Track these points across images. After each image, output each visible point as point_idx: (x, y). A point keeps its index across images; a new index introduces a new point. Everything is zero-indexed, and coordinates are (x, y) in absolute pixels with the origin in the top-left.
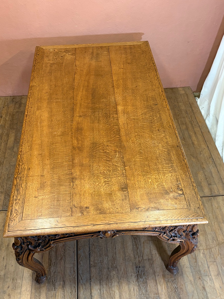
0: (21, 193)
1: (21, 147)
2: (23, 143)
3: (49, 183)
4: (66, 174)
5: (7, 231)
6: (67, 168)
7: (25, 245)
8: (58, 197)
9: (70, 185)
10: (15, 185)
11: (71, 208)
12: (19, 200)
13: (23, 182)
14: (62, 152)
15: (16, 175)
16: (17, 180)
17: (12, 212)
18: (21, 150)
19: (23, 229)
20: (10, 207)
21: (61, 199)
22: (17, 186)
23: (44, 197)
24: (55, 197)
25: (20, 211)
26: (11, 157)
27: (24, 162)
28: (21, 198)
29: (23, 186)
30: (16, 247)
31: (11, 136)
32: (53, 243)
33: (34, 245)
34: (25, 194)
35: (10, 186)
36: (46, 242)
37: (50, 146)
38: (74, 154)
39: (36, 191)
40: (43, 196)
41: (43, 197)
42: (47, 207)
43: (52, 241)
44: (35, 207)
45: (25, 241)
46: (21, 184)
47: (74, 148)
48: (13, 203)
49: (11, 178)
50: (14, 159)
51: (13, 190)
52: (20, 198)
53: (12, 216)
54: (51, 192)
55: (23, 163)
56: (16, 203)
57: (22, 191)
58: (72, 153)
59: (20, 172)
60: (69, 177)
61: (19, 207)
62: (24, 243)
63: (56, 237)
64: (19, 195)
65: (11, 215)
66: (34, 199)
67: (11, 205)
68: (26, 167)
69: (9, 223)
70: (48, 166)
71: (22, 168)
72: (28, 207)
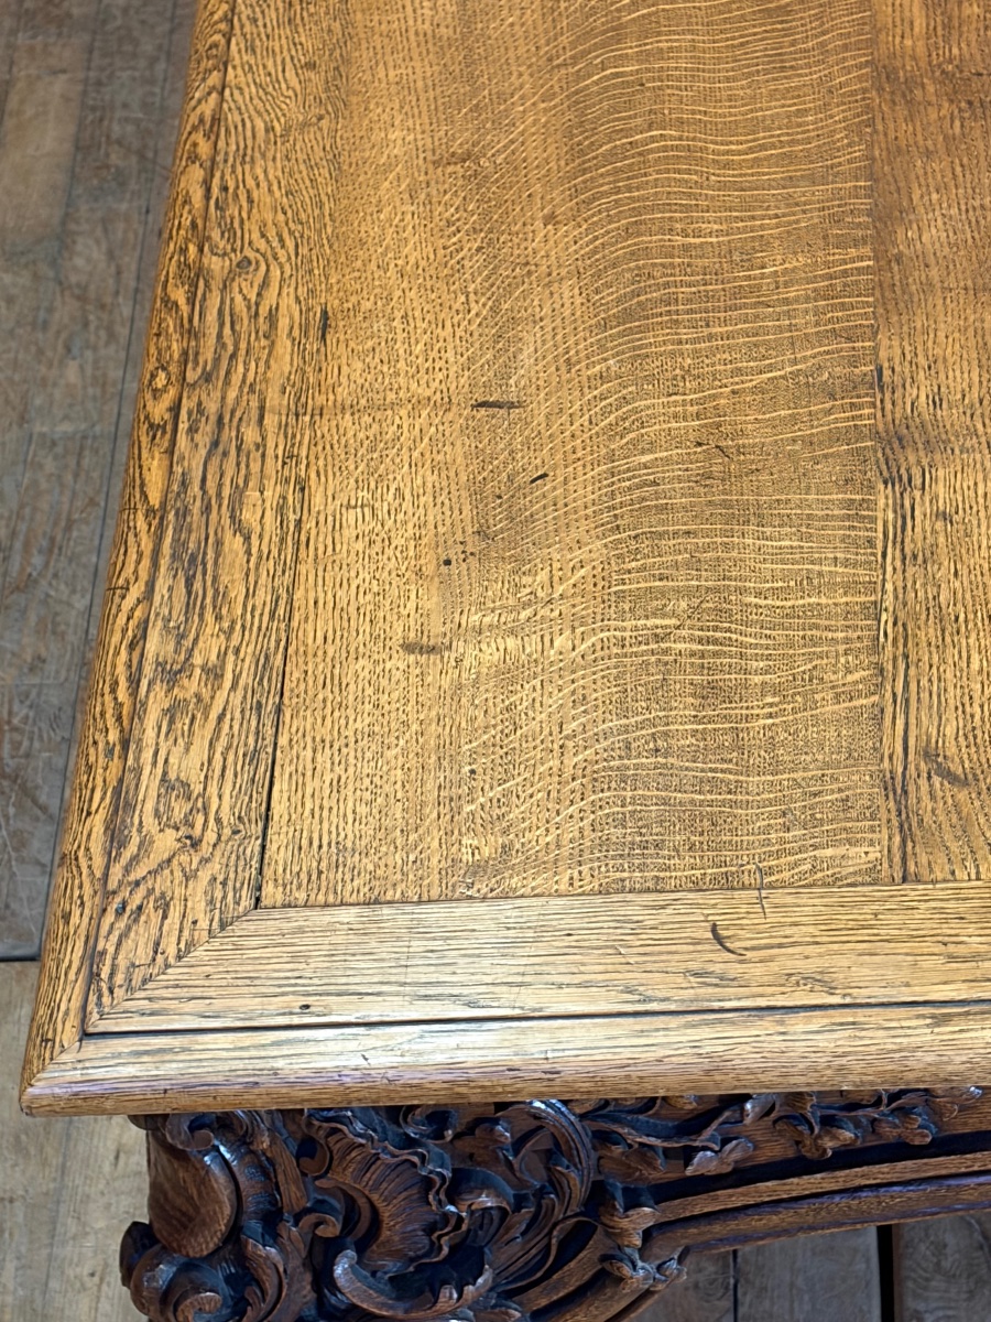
0: (237, 592)
1: (214, 79)
2: (228, 38)
3: (584, 489)
4: (806, 388)
5: (68, 1034)
6: (811, 318)
7: (282, 1250)
8: (716, 654)
9: (858, 512)
10: (155, 498)
11: (895, 788)
12: (214, 674)
13: (255, 467)
14: (731, 128)
15: (156, 393)
16: (170, 451)
17: (130, 807)
18: (207, 108)
19: (272, 1010)
20: (102, 761)
21: (757, 679)
22: (183, 513)
23: (533, 645)
24: (666, 652)
25: (225, 802)
26: (40, 352)
27: (262, 245)
28: (231, 658)
29: (249, 516)
30: (165, 1271)
31: (29, 111)
32: (647, 1235)
33: (392, 1254)
34: (284, 610)
35: (36, 680)
36: (558, 1214)
37: (575, 59)
38: (896, 151)
39: (419, 573)
40: (512, 632)
41: (511, 643)
42: (570, 761)
43: (633, 1202)
44: (413, 762)
45: (293, 1194)
46: (226, 492)
47: (890, 79)
48: (138, 710)
49: (44, 583)
50: (72, 373)
51: (134, 568)
52: (222, 656)
53: (135, 859)
54: (620, 596)
55: (249, 253)
56: (171, 713)
57: (239, 575)
58: (870, 146)
59: (208, 354)
60: (840, 419)
61: (218, 757)
62: (271, 1221)
63: (688, 1154)
64: (209, 617)
65: (123, 844)
66: (398, 675)
67: (113, 736)
68: (288, 302)
69: (91, 939)
70: (567, 290)
71: (227, 317)
72: (323, 759)
